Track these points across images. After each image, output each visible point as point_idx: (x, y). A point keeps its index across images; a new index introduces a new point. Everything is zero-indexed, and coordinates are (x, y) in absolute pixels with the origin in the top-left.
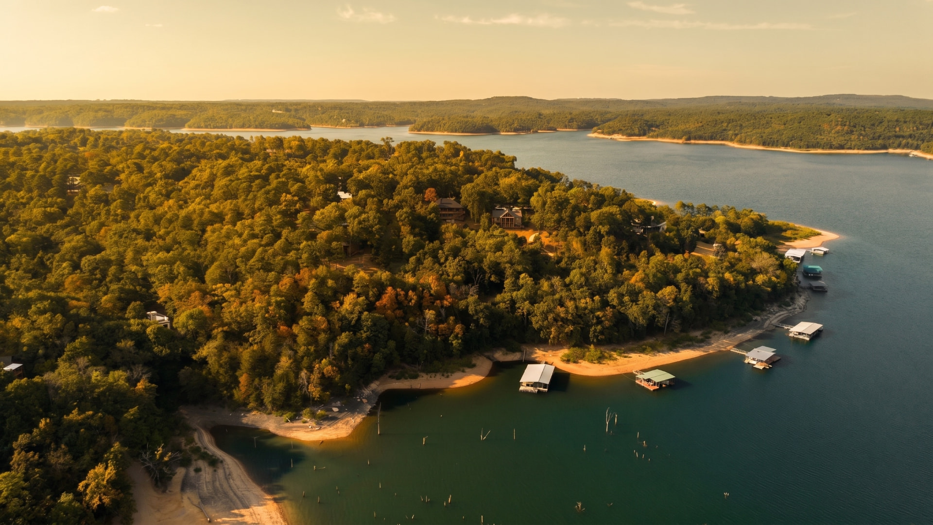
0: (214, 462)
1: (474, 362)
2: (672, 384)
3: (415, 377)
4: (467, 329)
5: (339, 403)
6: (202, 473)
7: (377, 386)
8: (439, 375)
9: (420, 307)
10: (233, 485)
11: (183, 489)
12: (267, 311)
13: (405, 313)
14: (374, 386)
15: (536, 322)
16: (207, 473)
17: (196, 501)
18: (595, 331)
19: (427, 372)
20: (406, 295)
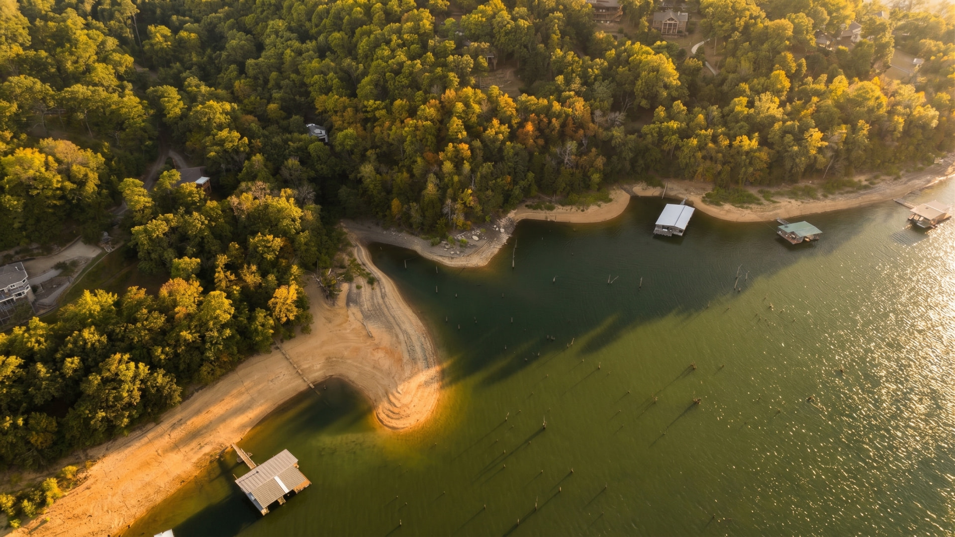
0: (372, 281)
1: (611, 196)
2: (817, 238)
3: (551, 208)
4: (607, 163)
5: (478, 232)
6: (363, 289)
7: (516, 215)
8: (574, 208)
9: (563, 136)
10: (388, 303)
11: (348, 305)
12: (416, 136)
13: (547, 142)
14: (512, 215)
15: (683, 157)
16: (366, 291)
17: (360, 316)
18: (745, 173)
19: (563, 204)
20: (550, 122)
